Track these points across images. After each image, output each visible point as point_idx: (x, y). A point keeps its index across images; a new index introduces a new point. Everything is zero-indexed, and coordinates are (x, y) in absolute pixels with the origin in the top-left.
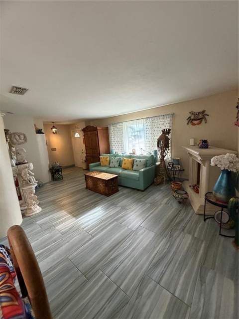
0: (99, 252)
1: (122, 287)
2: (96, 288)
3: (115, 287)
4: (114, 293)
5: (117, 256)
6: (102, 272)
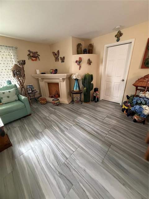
0: (93, 140)
2: (114, 139)
3: (110, 132)
4: (113, 132)
5: (94, 131)
6: (106, 138)
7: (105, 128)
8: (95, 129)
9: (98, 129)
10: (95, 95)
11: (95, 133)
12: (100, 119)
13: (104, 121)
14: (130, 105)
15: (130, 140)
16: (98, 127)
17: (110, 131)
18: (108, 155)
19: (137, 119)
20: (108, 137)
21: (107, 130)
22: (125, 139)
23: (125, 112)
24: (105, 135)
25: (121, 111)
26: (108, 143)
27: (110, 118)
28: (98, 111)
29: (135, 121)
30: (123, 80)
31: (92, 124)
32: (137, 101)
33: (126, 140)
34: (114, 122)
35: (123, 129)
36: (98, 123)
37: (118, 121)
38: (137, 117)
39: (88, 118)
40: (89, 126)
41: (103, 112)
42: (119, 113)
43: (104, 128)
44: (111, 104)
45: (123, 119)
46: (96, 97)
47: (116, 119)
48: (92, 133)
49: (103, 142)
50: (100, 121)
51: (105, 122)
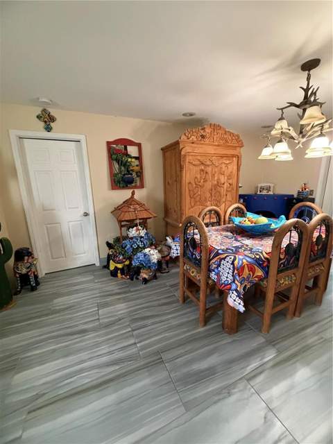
0: (127, 390)
1: (130, 329)
2: (153, 339)
3: (135, 333)
6: (140, 353)
7: (122, 334)
8: (105, 359)
9: (110, 353)
10: (24, 271)
11: (112, 369)
12: (91, 326)
13: (101, 321)
14: (124, 258)
15: (170, 316)
16: (104, 349)
17: (133, 330)
18: (178, 381)
19: (147, 277)
20: (143, 348)
21: (127, 335)
22: (163, 323)
23: (119, 275)
24: (134, 350)
25: (112, 278)
26: (155, 358)
27: (106, 305)
28: (67, 309)
29: (145, 281)
30: (86, 214)
31: (83, 355)
32: (131, 246)
33: (166, 322)
34: (121, 308)
35: (144, 308)
36: (94, 337)
37: (125, 300)
38: (146, 274)
39: (54, 351)
40: (81, 371)
41: (79, 303)
42: (112, 285)
43: (119, 335)
44: (80, 274)
45: (127, 289)
46: (29, 276)
47: (119, 299)
48: (107, 378)
49: (146, 366)
50: (94, 330)
51: (106, 320)
